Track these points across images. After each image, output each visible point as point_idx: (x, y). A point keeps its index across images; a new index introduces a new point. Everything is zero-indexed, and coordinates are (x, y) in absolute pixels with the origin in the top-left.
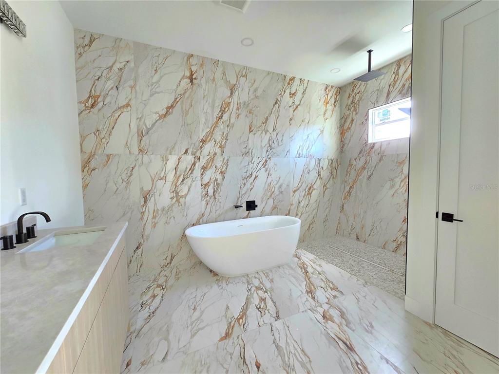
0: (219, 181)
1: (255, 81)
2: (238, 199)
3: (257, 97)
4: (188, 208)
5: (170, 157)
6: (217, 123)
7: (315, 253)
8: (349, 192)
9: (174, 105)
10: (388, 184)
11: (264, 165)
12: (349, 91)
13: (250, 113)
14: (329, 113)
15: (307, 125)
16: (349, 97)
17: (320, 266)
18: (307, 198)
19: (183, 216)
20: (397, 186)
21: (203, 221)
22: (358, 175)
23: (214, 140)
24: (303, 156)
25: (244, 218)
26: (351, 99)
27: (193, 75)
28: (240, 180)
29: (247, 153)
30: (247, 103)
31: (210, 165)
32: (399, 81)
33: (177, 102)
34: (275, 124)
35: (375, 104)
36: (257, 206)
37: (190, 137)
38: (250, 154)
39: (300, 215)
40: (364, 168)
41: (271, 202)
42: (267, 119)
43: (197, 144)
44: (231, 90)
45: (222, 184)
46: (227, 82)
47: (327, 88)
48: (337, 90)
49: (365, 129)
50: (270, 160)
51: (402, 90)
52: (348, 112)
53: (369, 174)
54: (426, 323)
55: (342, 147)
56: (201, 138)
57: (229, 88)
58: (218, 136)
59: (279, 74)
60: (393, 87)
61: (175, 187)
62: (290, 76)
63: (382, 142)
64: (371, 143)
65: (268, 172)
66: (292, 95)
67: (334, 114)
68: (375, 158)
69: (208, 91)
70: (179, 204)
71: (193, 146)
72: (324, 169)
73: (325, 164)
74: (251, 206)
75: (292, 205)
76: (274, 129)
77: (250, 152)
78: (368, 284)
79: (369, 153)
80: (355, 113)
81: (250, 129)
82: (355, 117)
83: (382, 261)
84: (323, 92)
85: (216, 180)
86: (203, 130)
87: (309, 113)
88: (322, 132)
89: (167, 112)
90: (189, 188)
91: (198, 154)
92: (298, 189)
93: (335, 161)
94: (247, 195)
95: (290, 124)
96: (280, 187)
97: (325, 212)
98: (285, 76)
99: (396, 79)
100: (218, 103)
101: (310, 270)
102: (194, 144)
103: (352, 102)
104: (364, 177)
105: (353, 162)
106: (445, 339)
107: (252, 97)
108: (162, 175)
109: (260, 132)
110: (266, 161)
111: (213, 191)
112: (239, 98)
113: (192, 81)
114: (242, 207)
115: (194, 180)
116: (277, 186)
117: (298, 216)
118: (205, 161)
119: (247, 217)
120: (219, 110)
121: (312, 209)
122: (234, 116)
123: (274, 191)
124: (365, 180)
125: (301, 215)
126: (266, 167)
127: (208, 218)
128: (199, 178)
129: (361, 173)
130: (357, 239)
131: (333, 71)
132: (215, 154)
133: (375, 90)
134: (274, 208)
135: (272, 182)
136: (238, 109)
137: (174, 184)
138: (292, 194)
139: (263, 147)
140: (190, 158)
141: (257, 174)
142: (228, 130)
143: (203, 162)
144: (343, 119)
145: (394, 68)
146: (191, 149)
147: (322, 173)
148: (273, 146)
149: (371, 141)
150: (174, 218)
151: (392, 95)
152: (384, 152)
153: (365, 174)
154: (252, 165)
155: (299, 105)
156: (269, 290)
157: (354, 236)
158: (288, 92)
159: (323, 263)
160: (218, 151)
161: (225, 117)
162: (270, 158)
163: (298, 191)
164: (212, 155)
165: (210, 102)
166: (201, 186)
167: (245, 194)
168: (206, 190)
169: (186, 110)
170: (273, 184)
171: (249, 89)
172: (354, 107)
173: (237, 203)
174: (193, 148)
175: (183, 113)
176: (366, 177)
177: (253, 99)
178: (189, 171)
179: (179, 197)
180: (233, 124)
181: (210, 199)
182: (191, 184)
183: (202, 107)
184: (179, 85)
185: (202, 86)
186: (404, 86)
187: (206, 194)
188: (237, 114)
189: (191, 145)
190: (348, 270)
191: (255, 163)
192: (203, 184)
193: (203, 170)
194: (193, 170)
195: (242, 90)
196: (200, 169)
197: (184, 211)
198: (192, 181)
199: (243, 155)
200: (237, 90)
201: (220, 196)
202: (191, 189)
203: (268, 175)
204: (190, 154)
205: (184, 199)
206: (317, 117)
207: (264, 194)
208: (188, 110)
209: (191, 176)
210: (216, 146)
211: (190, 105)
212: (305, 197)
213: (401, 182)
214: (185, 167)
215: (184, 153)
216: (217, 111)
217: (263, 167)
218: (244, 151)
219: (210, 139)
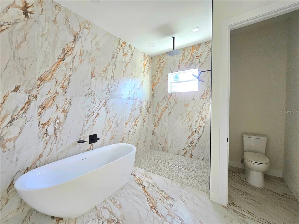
0: (61, 120)
1: (96, 36)
2: (81, 134)
3: (98, 49)
4: (19, 152)
6: (58, 63)
7: (143, 166)
8: (158, 122)
10: (180, 117)
11: (104, 105)
12: (157, 60)
13: (92, 60)
14: (146, 71)
15: (134, 77)
17: (151, 178)
18: (134, 128)
19: (11, 162)
20: (184, 118)
21: (40, 162)
22: (163, 112)
23: (55, 79)
24: (132, 99)
25: (87, 151)
26: (158, 65)
27: (28, 8)
28: (83, 118)
29: (90, 94)
30: (89, 52)
31: (50, 104)
32: (184, 60)
33: (3, 30)
34: (113, 73)
35: (172, 71)
36: (99, 139)
37: (24, 73)
38: (93, 95)
39: (130, 140)
40: (166, 108)
41: (109, 134)
42: (106, 68)
43: (33, 81)
44: (74, 36)
45: (64, 122)
46: (71, 29)
47: (145, 56)
48: (150, 59)
49: (167, 85)
50: (109, 101)
51: (186, 65)
52: (157, 73)
53: (169, 111)
54: (223, 206)
55: (153, 94)
56: (38, 76)
57: (72, 35)
58: (59, 75)
59: (116, 37)
60: (182, 62)
62: (123, 40)
63: (176, 93)
64: (170, 93)
65: (107, 110)
66: (125, 54)
67: (149, 73)
68: (172, 102)
69: (48, 30)
70: (5, 150)
71: (26, 83)
72: (144, 108)
73: (144, 104)
74: (93, 139)
75: (125, 133)
76: (112, 77)
77: (93, 94)
78: (183, 185)
79: (169, 99)
80: (160, 74)
81: (92, 74)
82: (160, 76)
83: (180, 164)
84: (143, 57)
85: (57, 118)
86: (41, 69)
87: (135, 70)
88: (142, 83)
90: (21, 130)
91: (34, 92)
92: (129, 122)
93: (149, 103)
94: (90, 130)
95: (123, 75)
96: (116, 121)
97: (144, 136)
98: (120, 40)
99: (183, 58)
100: (60, 45)
101: (145, 184)
102: (29, 81)
103: (159, 68)
104: (166, 113)
105: (160, 103)
106: (236, 215)
107: (94, 48)
109: (101, 78)
110: (106, 102)
111: (54, 129)
112: (82, 46)
113: (26, 13)
114: (86, 142)
115: (28, 120)
116: (114, 121)
117: (129, 142)
118: (43, 100)
119: (90, 149)
120: (62, 52)
121: (137, 135)
122: (77, 61)
123: (112, 125)
124: (167, 115)
125: (131, 140)
126: (106, 106)
127: (47, 159)
128: (35, 118)
129: (165, 110)
130: (163, 150)
131: (150, 45)
132: (57, 93)
133: (172, 62)
134: (113, 138)
135: (110, 118)
136: (81, 55)
138: (124, 125)
139: (104, 89)
140: (22, 97)
141: (99, 112)
142: (71, 72)
143: (41, 101)
144: (154, 77)
145: (182, 52)
146: (24, 87)
147: (143, 111)
148: (111, 90)
149: (170, 91)
151: (181, 67)
152: (177, 98)
153: (167, 111)
154: (94, 104)
155: (129, 63)
156: (120, 219)
157: (161, 149)
158: (121, 51)
159: (151, 175)
160: (60, 91)
161: (68, 59)
162: (109, 99)
163: (128, 124)
164: (53, 94)
165: (51, 41)
166: (39, 126)
167: (88, 129)
168: (45, 130)
169: (16, 42)
170: (111, 119)
171: (92, 41)
172: (160, 71)
173: (80, 138)
174: (27, 86)
175: (12, 44)
176: (168, 113)
177: (95, 50)
178: (21, 110)
179: (4, 141)
180: (76, 69)
181: (50, 138)
182: (23, 125)
183: (40, 44)
184: (7, 12)
185: (40, 23)
186: (187, 63)
187: (45, 134)
188: (80, 60)
189: (24, 83)
190: (167, 176)
191: (97, 103)
192: (41, 124)
193: (40, 109)
194: (27, 110)
195: (85, 40)
196: (37, 108)
197: (12, 157)
198: (25, 122)
199: (86, 96)
200: (80, 39)
201: (62, 134)
202: (24, 131)
203: (108, 113)
204: (23, 92)
205: (12, 142)
206: (140, 73)
207: (104, 128)
208: (21, 43)
209: (24, 115)
210: (58, 86)
211: (23, 38)
212: (133, 127)
213: (187, 116)
214: (15, 106)
215: (14, 91)
216: (58, 53)
217: (103, 106)
218: (86, 92)
219: (51, 78)
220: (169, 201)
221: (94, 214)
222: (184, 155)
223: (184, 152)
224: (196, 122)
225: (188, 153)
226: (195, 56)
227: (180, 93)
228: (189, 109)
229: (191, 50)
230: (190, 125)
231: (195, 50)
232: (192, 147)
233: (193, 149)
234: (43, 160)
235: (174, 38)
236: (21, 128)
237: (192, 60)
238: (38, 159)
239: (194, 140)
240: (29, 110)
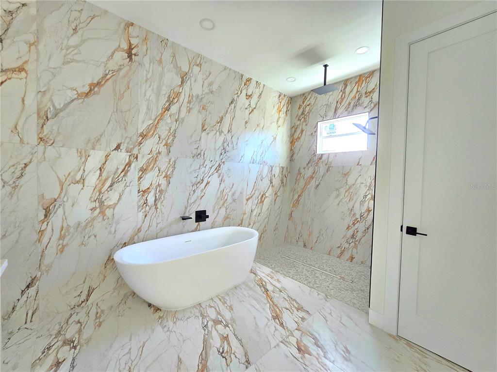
0: (163, 187)
1: (210, 74)
2: (186, 208)
3: (212, 92)
4: (118, 223)
5: (92, 152)
6: (162, 114)
7: (269, 265)
8: (298, 201)
9: (103, 83)
10: (334, 194)
12: (300, 102)
13: (203, 109)
14: (281, 121)
15: (261, 129)
16: (299, 108)
17: (278, 281)
18: (260, 207)
19: (110, 233)
20: (342, 196)
21: (138, 237)
22: (306, 184)
23: (157, 135)
24: (257, 162)
25: (193, 231)
26: (301, 110)
27: (132, 49)
28: (189, 187)
29: (199, 154)
30: (200, 97)
31: (151, 166)
32: (345, 99)
33: (108, 79)
34: (231, 125)
35: (324, 118)
36: (208, 217)
37: (125, 129)
38: (202, 156)
39: (252, 224)
40: (312, 177)
41: (223, 212)
42: (222, 118)
43: (135, 138)
44: (182, 78)
45: (166, 190)
46: (177, 68)
47: (280, 96)
48: (289, 100)
49: (314, 141)
50: (224, 164)
51: (348, 108)
52: (299, 122)
53: (317, 184)
54: (391, 336)
55: (292, 156)
56: (140, 131)
57: (179, 76)
58: (163, 130)
59: (236, 72)
60: (340, 104)
61: (98, 193)
62: (247, 76)
63: (329, 154)
64: (319, 154)
65: (221, 177)
66: (249, 97)
67: (286, 123)
68: (322, 169)
69: (153, 73)
70: (105, 218)
71: (128, 140)
72: (276, 177)
73: (277, 171)
74: (201, 216)
75: (245, 214)
76: (229, 131)
77: (202, 154)
78: (328, 297)
79: (317, 163)
80: (304, 124)
81: (203, 127)
82: (304, 127)
83: (331, 269)
84: (276, 99)
85: (159, 185)
86: (143, 122)
87: (264, 118)
88: (275, 139)
89: (90, 90)
90: (120, 196)
91: (135, 152)
92: (252, 197)
93: (285, 169)
94: (197, 203)
95: (246, 128)
96: (233, 195)
97: (275, 220)
98: (242, 76)
99: (343, 97)
100: (165, 90)
101: (269, 287)
102: (131, 138)
103: (303, 113)
104: (312, 186)
105: (302, 171)
106: (411, 351)
107: (206, 91)
108: (78, 177)
109: (214, 132)
110: (219, 166)
111: (154, 199)
112: (191, 89)
113: (130, 56)
114: (191, 218)
115: (128, 184)
116: (230, 194)
117: (251, 226)
118: (144, 161)
119: (196, 230)
120: (166, 99)
121: (264, 218)
122: (184, 110)
123: (227, 199)
124: (313, 189)
125: (254, 224)
126: (219, 172)
127: (147, 233)
128: (136, 182)
129: (309, 182)
130: (305, 246)
131: (288, 80)
133: (324, 104)
134: (227, 218)
135: (225, 189)
136: (189, 102)
137: (97, 189)
138: (245, 202)
139: (217, 148)
140: (122, 157)
141: (209, 180)
142: (177, 125)
143: (142, 162)
144: (294, 128)
145: (341, 87)
146: (126, 145)
147: (274, 181)
148: (227, 149)
149: (319, 151)
150: (95, 236)
151: (339, 111)
152: (331, 163)
153: (313, 183)
154: (204, 168)
155: (255, 108)
156: (230, 322)
157: (301, 243)
158: (244, 92)
159: (281, 277)
160: (163, 149)
161: (174, 109)
162: (224, 162)
163: (251, 199)
164: (155, 154)
165: (155, 87)
166: (138, 193)
167: (194, 202)
168: (144, 198)
169: (120, 92)
170: (226, 191)
171: (204, 82)
172: (304, 118)
173: (184, 214)
174: (128, 143)
175: (115, 95)
176: (314, 187)
177: (207, 94)
178: (121, 172)
179: (105, 207)
180: (183, 120)
181: (150, 209)
182: (123, 190)
183: (144, 91)
184: (112, 58)
185: (145, 66)
186: (350, 104)
187: (145, 203)
188: (188, 108)
189: (125, 139)
190: (306, 282)
191: (208, 167)
192: (141, 190)
193: (141, 173)
194: (127, 172)
195: (195, 81)
196: (137, 171)
197: (111, 227)
198: (125, 187)
199: (193, 157)
200: (189, 80)
201: (163, 206)
202: (123, 197)
203: (221, 181)
204: (124, 150)
205: (112, 209)
206: (271, 124)
207: (216, 203)
208: (124, 93)
209: (124, 179)
210: (161, 143)
211: (127, 86)
212: (258, 205)
213: (346, 192)
214: (116, 168)
215: (115, 149)
216: (163, 101)
217: (216, 171)
218: (195, 152)
219: (153, 134)
220: (301, 314)
221: (197, 311)
222: (339, 257)
223: (339, 251)
224: (362, 203)
225: (345, 253)
226: (364, 92)
227: (336, 153)
228: (351, 181)
229: (356, 83)
230: (351, 208)
231: (364, 83)
232: (353, 244)
233: (356, 247)
234: (141, 235)
235: (326, 66)
236: (120, 194)
237: (359, 99)
238: (137, 234)
239: (357, 232)
240: (129, 173)
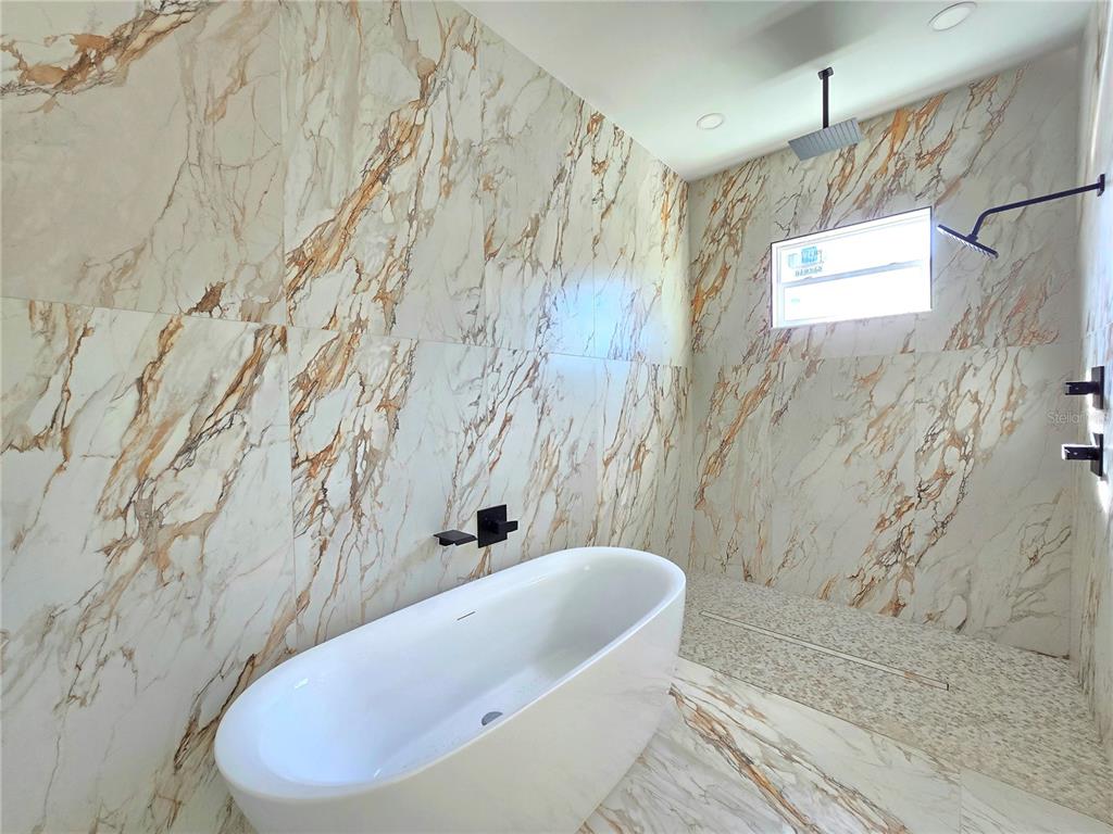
0: (377, 441)
1: (500, 82)
2: (450, 506)
3: (508, 138)
4: (220, 586)
5: (98, 317)
6: (365, 192)
9: (139, 42)
10: (833, 434)
11: (530, 379)
12: (713, 193)
13: (487, 187)
14: (670, 241)
15: (630, 263)
16: (714, 209)
18: (635, 477)
20: (858, 438)
21: (300, 628)
23: (352, 262)
24: (624, 355)
25: (471, 579)
26: (720, 214)
28: (457, 434)
29: (480, 331)
30: (477, 150)
31: (334, 372)
32: (855, 177)
33: (159, 34)
34: (560, 243)
35: (792, 230)
36: (514, 526)
37: (236, 232)
38: (489, 337)
39: (618, 531)
40: (761, 392)
42: (536, 222)
43: (273, 267)
44: (423, 79)
45: (388, 451)
46: (410, 48)
47: (665, 175)
48: (683, 191)
49: (764, 293)
50: (546, 361)
51: (865, 200)
52: (713, 248)
53: (778, 407)
55: (698, 338)
56: (292, 244)
57: (415, 72)
58: (369, 242)
59: (567, 89)
60: (840, 190)
61: (133, 483)
62: (592, 107)
63: (811, 327)
64: (782, 329)
66: (599, 167)
67: (680, 248)
68: (792, 367)
69: (328, 43)
70: (167, 575)
71: (247, 274)
72: (665, 394)
73: (666, 379)
75: (602, 504)
76: (555, 262)
77: (489, 330)
78: (943, 762)
79: (775, 353)
80: (731, 250)
81: (488, 245)
82: (731, 260)
83: (859, 645)
84: (658, 182)
85: (364, 436)
86: (302, 212)
87: (634, 232)
88: (659, 291)
89: (84, 63)
90: (227, 484)
91: (277, 318)
92: (615, 454)
93: (682, 372)
94: (481, 485)
95: (595, 255)
96: (573, 451)
97: (667, 513)
98: (581, 104)
99: (848, 171)
100: (370, 112)
101: (745, 744)
102: (258, 267)
103: (724, 223)
104: (762, 416)
105: (730, 376)
107: (493, 133)
108: (37, 423)
109: (517, 264)
110: (536, 366)
111: (348, 483)
112: (450, 120)
115: (253, 439)
116: (565, 450)
117: (615, 539)
118: (311, 351)
119: (480, 572)
120: (377, 142)
121: (644, 509)
122: (432, 184)
123: (557, 466)
124: (766, 424)
125: (622, 531)
126: (536, 384)
127: (326, 613)
128: (283, 430)
129: (754, 404)
130: (748, 576)
131: (704, 122)
132: (360, 324)
133: (788, 195)
134: (559, 521)
135: (552, 438)
136: (447, 161)
137: (129, 465)
138: (600, 467)
139: (527, 313)
140: (230, 334)
141: (511, 410)
142: (413, 233)
143: (302, 355)
144: (698, 265)
146: (240, 291)
147: (662, 406)
148: (554, 315)
149: (780, 321)
150: (129, 655)
151: (836, 213)
152: (818, 350)
153: (765, 408)
154: (495, 375)
155: (613, 202)
157: (736, 570)
158: (587, 150)
159: (752, 697)
160: (373, 313)
161: (401, 177)
162: (546, 355)
163: (614, 460)
164: (345, 329)
165: (338, 95)
166: (294, 467)
167: (473, 483)
168: (316, 483)
169: (210, 88)
170: (555, 442)
171: (484, 104)
172: (730, 235)
173: (446, 523)
174: (249, 287)
175: (191, 97)
176: (768, 417)
177: (496, 142)
178: (228, 395)
179: (163, 535)
180: (430, 215)
181: (336, 522)
182: (235, 462)
183: (299, 101)
185: (299, 11)
186: (869, 188)
187: (318, 502)
188: (445, 181)
189: (237, 272)
191: (505, 371)
192: (302, 457)
193: (300, 394)
194: (251, 393)
195: (461, 98)
196: (287, 388)
197: (194, 608)
198: (243, 447)
199: (464, 339)
200: (445, 91)
201: (381, 505)
202: (239, 489)
203: (542, 412)
204: (233, 313)
205: (194, 540)
206: (651, 247)
207: (530, 481)
208: (225, 97)
209: (237, 420)
210: (364, 291)
211: (236, 75)
212: (630, 475)
213: (870, 427)
214: (205, 378)
215: (199, 308)
216: (366, 148)
217: (527, 383)
218: (468, 322)
219: (337, 256)
223: (855, 588)
224: (922, 455)
225: (876, 592)
226: (913, 154)
227: (835, 324)
228: (882, 397)
229: (887, 131)
230: (887, 469)
231: (912, 128)
232: (898, 568)
233: (908, 574)
234: (309, 618)
235: (825, 74)
236: (226, 477)
237: (898, 174)
238: (293, 617)
239: (911, 534)
240: (256, 396)
